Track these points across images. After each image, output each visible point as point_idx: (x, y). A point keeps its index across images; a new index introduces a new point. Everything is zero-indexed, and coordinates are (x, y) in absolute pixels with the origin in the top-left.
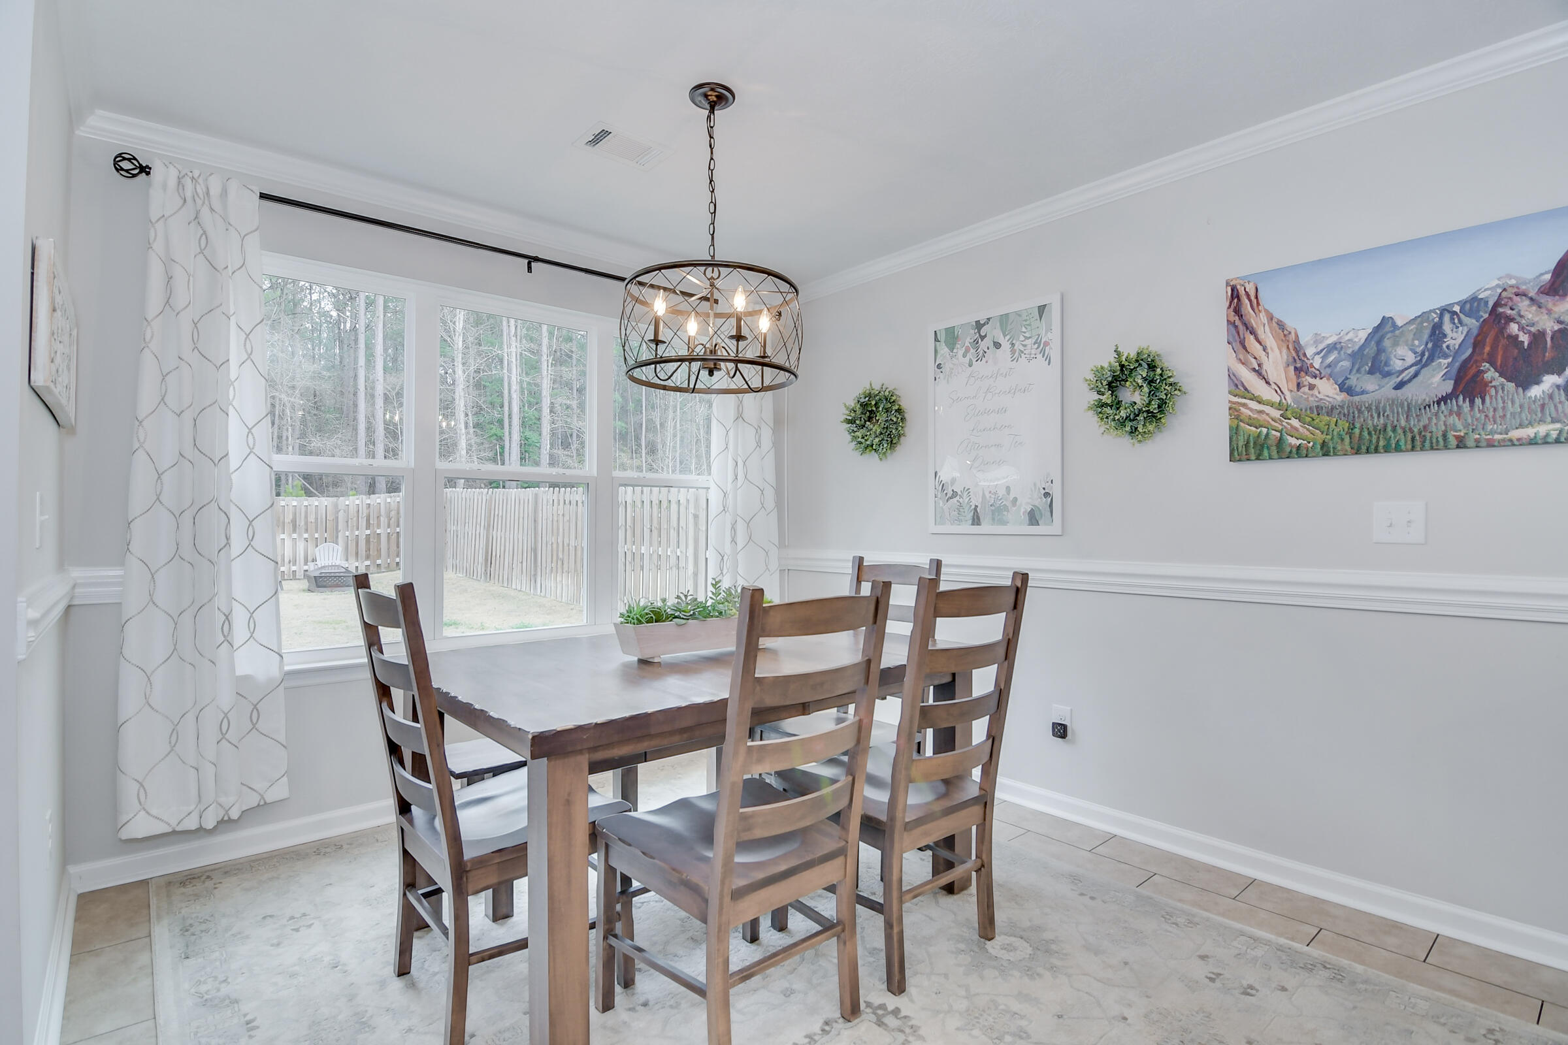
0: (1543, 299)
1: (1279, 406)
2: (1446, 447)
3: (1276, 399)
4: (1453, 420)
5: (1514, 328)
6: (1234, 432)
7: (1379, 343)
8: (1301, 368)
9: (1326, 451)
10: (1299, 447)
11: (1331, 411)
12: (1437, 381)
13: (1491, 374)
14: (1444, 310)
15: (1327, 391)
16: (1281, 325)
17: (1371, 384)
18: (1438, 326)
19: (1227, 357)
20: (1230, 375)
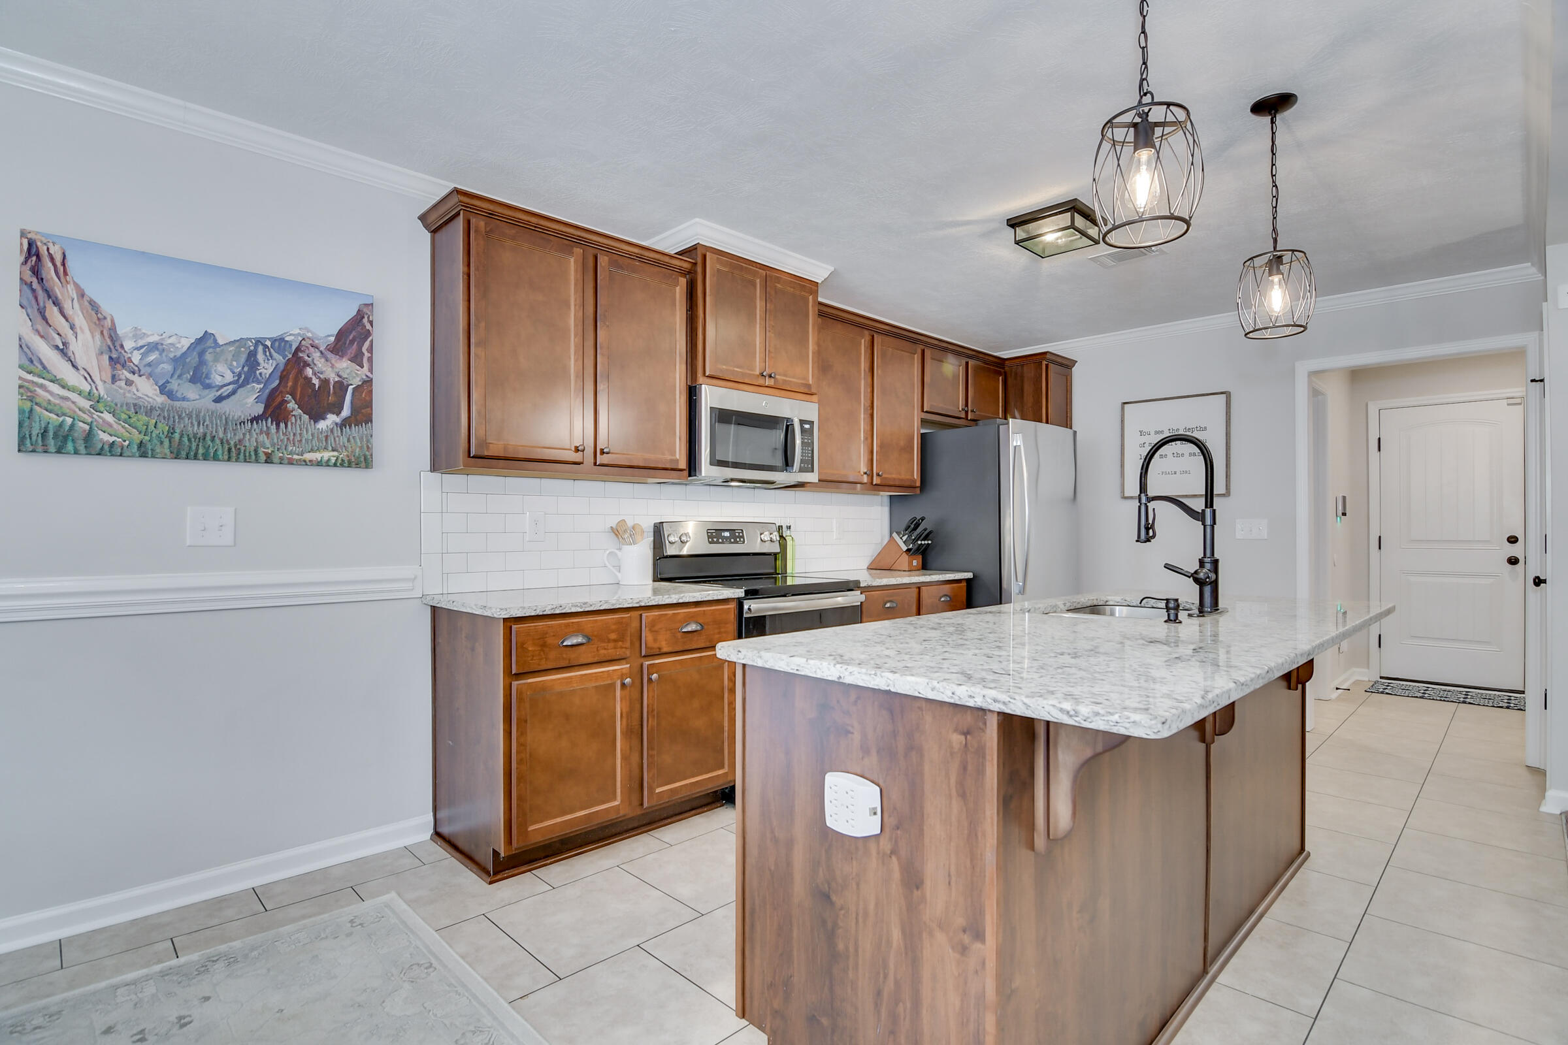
0: (330, 355)
1: (89, 396)
2: (257, 461)
3: (86, 387)
4: (263, 438)
5: (309, 372)
6: (25, 418)
7: (201, 354)
8: (117, 361)
9: (143, 451)
10: (112, 444)
11: (150, 411)
12: (249, 402)
13: (292, 405)
14: (259, 342)
15: (146, 390)
16: (93, 305)
17: (191, 392)
18: (252, 355)
19: (19, 323)
20: (23, 346)
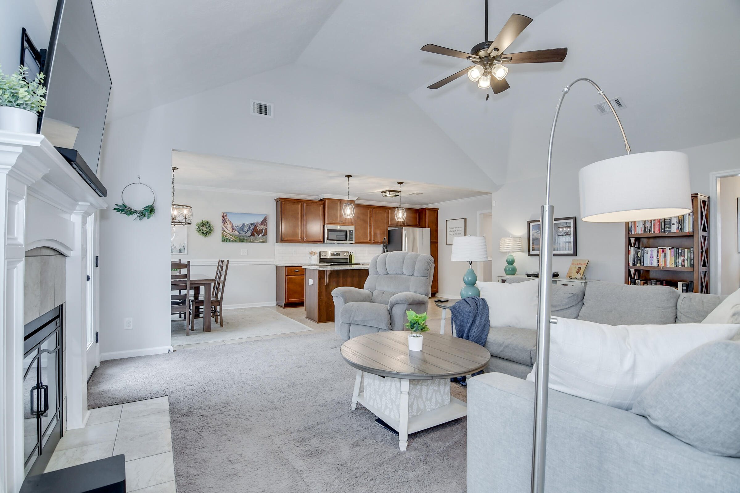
0: (261, 225)
1: (230, 234)
2: (250, 242)
3: (229, 233)
4: (251, 239)
5: (258, 228)
6: (223, 237)
7: (243, 226)
8: (233, 229)
9: (236, 241)
10: (232, 241)
11: (237, 236)
12: (249, 233)
13: (255, 233)
14: (251, 224)
15: (236, 233)
16: (230, 222)
17: (242, 232)
18: (250, 226)
19: (222, 224)
20: (222, 228)
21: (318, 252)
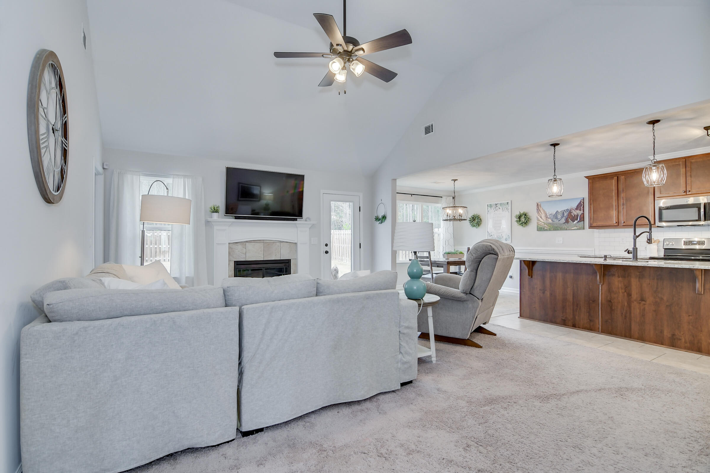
0: (575, 210)
1: (544, 223)
2: (564, 230)
3: (543, 221)
4: (565, 226)
5: (572, 214)
6: (537, 226)
7: (557, 214)
8: (547, 217)
9: (550, 230)
10: (546, 229)
11: (550, 224)
12: (563, 220)
14: (564, 210)
15: (550, 221)
16: (544, 210)
17: (555, 220)
18: (563, 213)
19: (536, 214)
20: (537, 217)
21: (662, 239)
